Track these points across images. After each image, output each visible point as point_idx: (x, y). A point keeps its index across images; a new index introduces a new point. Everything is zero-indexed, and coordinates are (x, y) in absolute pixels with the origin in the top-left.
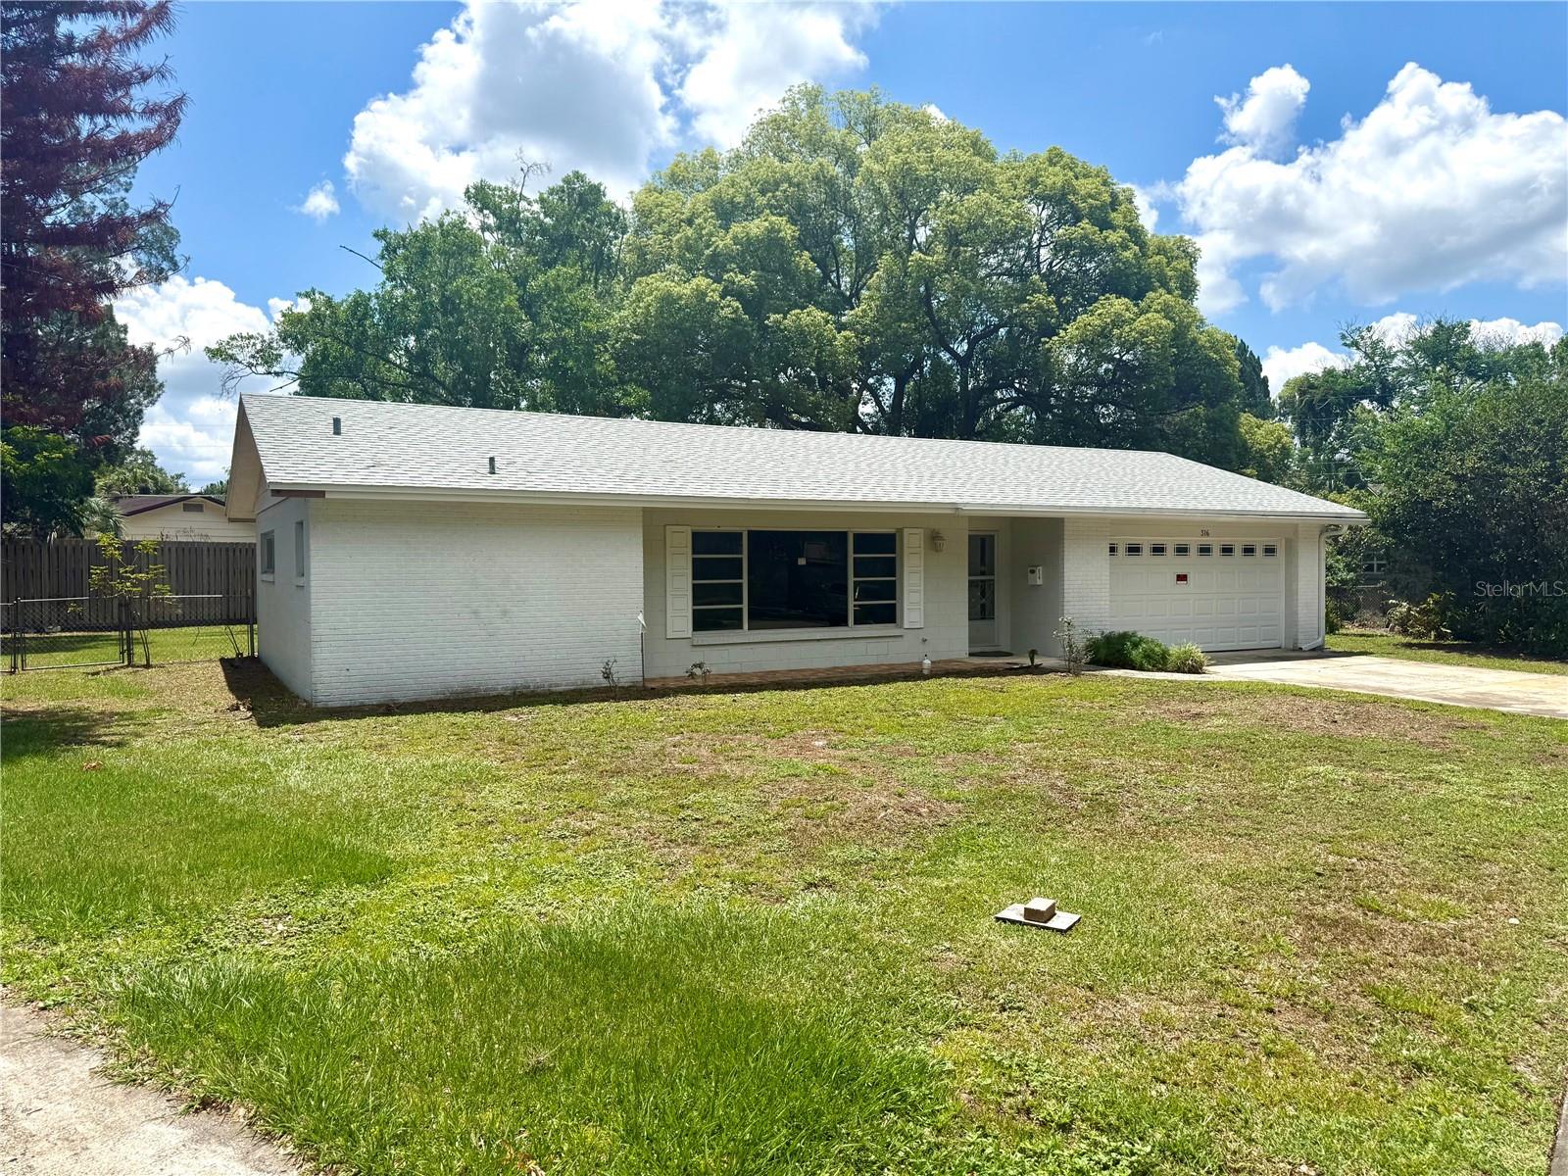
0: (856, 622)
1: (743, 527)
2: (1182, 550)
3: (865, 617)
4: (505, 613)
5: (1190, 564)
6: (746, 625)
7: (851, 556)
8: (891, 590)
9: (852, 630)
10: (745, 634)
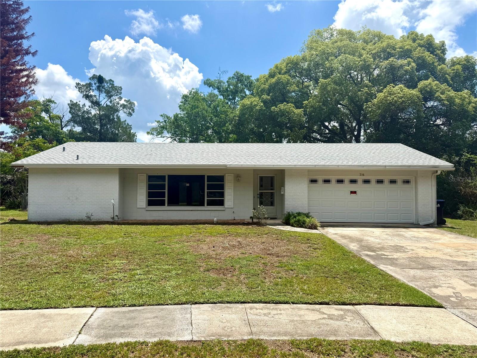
0: (207, 205)
1: (166, 174)
2: (353, 181)
3: (211, 203)
4: (77, 198)
5: (358, 187)
6: (166, 204)
7: (206, 183)
8: (222, 195)
9: (206, 207)
10: (166, 207)
